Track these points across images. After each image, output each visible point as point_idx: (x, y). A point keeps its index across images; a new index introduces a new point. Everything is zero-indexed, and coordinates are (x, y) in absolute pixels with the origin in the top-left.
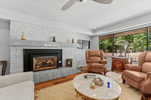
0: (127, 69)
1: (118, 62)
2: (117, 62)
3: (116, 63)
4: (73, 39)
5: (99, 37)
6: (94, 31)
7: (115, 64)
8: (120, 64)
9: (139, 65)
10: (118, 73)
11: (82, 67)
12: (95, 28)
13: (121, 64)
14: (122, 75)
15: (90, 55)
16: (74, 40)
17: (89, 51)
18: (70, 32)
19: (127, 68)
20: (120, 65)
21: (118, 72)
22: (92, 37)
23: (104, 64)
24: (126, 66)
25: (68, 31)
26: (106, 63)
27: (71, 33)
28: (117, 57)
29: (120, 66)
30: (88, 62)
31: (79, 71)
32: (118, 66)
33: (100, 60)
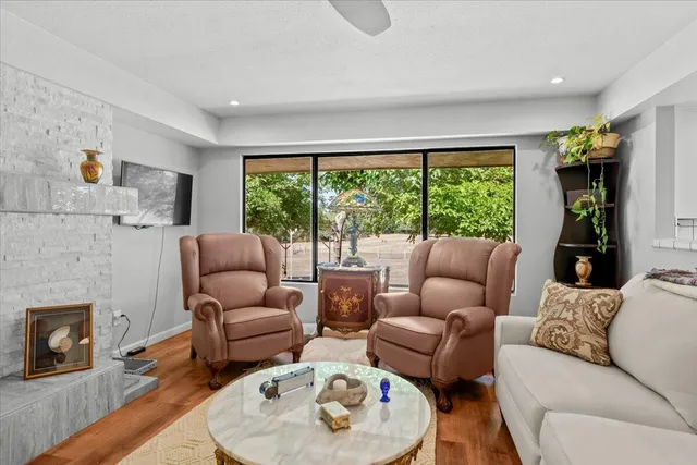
0: (383, 315)
1: (345, 290)
2: (342, 288)
3: (340, 294)
4: (91, 156)
5: (245, 158)
6: (219, 119)
7: (336, 298)
8: (353, 295)
9: (410, 291)
10: (346, 339)
11: (143, 350)
12: (235, 103)
13: (358, 298)
14: (371, 344)
15: (211, 265)
16: (99, 158)
17: (199, 241)
18: (61, 95)
19: (384, 310)
20: (355, 299)
21: (348, 332)
22: (199, 152)
23: (288, 308)
24: (381, 303)
25: (42, 83)
26: (296, 298)
27: (66, 103)
28: (341, 267)
29: (354, 306)
30: (210, 308)
31: (142, 384)
32: (345, 308)
33: (265, 288)
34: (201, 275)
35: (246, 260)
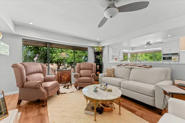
5: (23, 39)
6: (15, 25)
8: (67, 75)
29: (67, 78)
33: (43, 77)
34: (26, 75)
35: (38, 70)
